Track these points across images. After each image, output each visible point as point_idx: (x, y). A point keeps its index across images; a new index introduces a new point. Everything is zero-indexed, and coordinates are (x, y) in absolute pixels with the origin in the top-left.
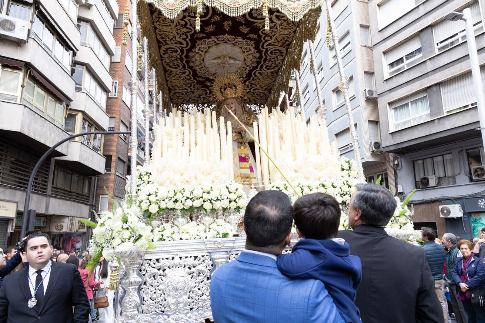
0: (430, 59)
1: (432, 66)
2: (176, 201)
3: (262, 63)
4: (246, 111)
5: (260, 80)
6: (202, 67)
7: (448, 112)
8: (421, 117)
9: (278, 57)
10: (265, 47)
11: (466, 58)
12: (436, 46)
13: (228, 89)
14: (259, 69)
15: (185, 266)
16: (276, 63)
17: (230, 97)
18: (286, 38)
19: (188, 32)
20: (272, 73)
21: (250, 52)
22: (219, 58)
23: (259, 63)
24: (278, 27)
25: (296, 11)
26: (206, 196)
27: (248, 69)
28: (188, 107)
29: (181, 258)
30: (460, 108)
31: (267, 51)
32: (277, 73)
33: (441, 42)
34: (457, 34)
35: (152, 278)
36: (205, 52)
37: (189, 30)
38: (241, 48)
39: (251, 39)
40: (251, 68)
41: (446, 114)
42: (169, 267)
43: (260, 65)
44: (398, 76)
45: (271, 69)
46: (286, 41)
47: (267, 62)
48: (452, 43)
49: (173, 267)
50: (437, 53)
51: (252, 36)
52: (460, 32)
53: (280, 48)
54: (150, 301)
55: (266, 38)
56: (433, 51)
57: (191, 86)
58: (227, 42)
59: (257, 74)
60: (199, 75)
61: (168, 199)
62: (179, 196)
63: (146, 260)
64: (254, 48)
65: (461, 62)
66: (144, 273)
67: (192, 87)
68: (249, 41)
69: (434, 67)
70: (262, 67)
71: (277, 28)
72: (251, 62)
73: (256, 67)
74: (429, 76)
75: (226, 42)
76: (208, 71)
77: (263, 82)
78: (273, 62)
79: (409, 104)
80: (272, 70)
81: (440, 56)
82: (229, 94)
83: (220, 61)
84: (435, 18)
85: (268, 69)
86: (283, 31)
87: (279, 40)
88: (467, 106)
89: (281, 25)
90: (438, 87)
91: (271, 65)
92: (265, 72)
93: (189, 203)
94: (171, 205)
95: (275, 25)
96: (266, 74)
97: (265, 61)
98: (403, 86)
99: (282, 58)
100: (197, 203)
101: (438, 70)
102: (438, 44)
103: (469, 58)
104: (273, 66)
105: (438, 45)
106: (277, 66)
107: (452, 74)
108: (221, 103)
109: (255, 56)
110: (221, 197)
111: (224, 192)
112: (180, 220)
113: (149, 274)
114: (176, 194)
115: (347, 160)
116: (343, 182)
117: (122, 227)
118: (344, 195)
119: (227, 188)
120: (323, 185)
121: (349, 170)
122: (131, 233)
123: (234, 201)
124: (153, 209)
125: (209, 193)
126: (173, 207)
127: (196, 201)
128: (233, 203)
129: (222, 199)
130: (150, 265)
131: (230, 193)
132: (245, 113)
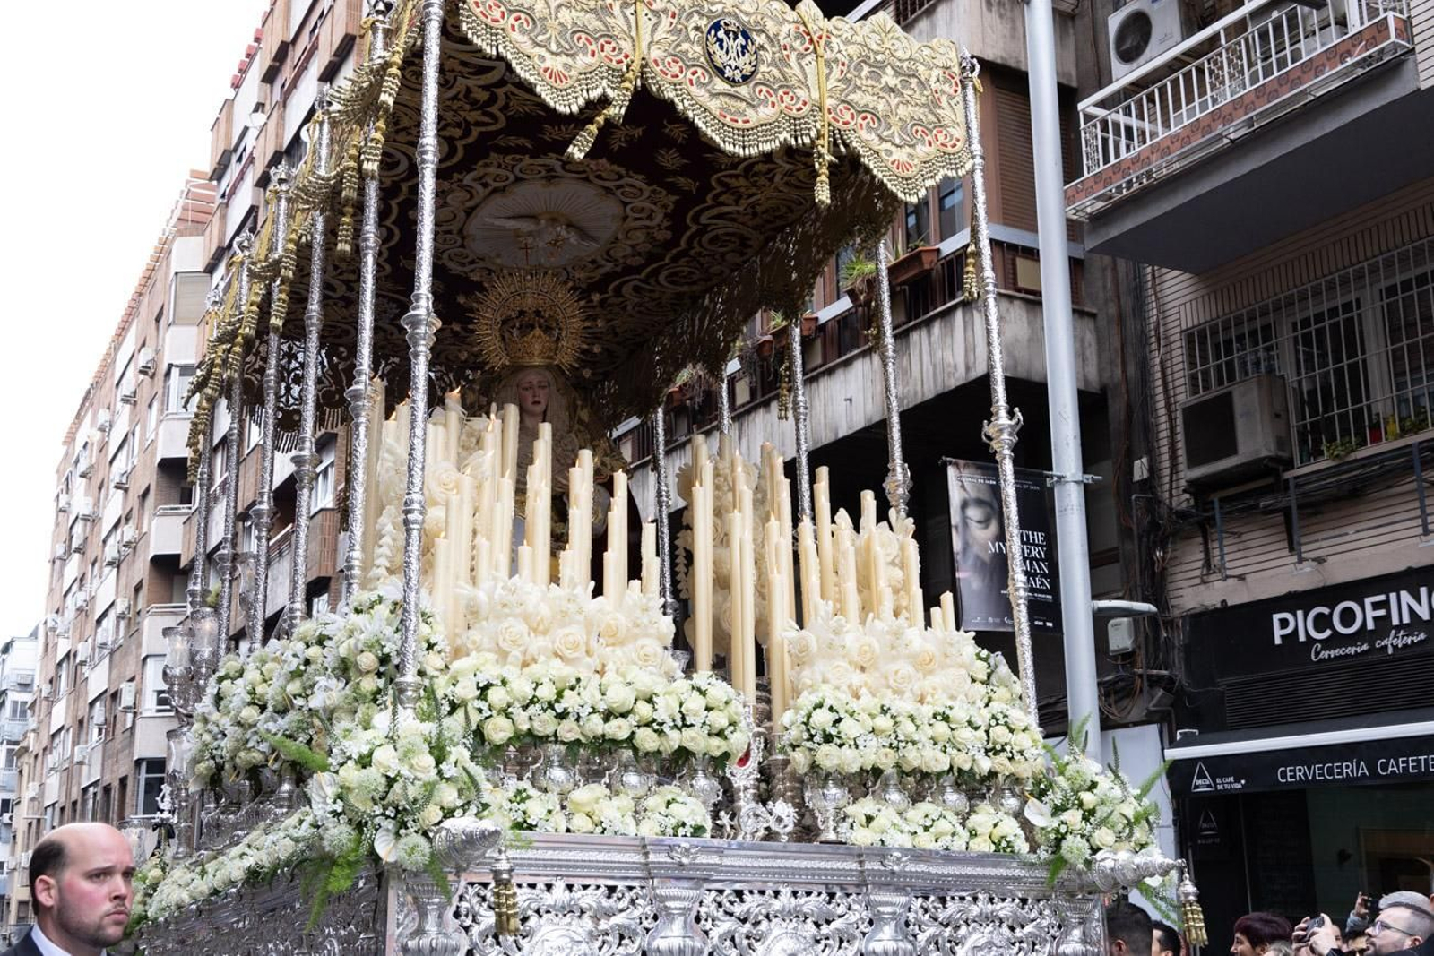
2: (562, 716)
3: (667, 261)
5: (625, 308)
6: (449, 232)
9: (728, 257)
10: (703, 220)
13: (537, 331)
14: (643, 275)
15: (582, 912)
16: (712, 270)
17: (537, 361)
18: (784, 210)
19: (478, 124)
20: (679, 296)
21: (647, 223)
22: (533, 217)
23: (652, 258)
24: (777, 179)
27: (602, 271)
28: (290, 348)
29: (570, 887)
31: (703, 230)
32: (695, 299)
36: (495, 190)
37: (486, 119)
38: (625, 204)
39: (672, 189)
40: (619, 269)
42: (538, 912)
43: (654, 266)
45: (682, 285)
46: (781, 217)
47: (682, 261)
49: (548, 912)
51: (682, 181)
53: (745, 231)
55: (722, 199)
58: (592, 177)
59: (627, 290)
61: (538, 706)
62: (570, 701)
63: (472, 884)
64: (666, 215)
66: (468, 922)
68: (664, 192)
70: (656, 273)
71: (771, 180)
72: (629, 250)
73: (638, 270)
75: (587, 179)
76: (463, 246)
77: (631, 316)
78: (702, 265)
80: (685, 289)
82: (536, 353)
83: (525, 226)
85: (672, 283)
86: (786, 190)
87: (758, 209)
89: (790, 174)
91: (691, 273)
92: (658, 288)
93: (596, 725)
94: (544, 724)
95: (770, 171)
96: (656, 295)
97: (675, 259)
99: (739, 260)
100: (618, 728)
104: (696, 276)
106: (708, 280)
108: (499, 378)
109: (653, 238)
110: (683, 719)
111: (695, 703)
112: (558, 773)
113: (483, 927)
114: (560, 695)
115: (985, 653)
116: (994, 717)
117: (440, 773)
118: (996, 753)
119: (703, 693)
120: (946, 719)
121: (986, 682)
122: (460, 792)
123: (720, 734)
124: (499, 731)
125: (650, 701)
126: (549, 731)
127: (614, 723)
128: (716, 741)
129: (685, 725)
130: (484, 899)
131: (708, 709)
132: (577, 426)
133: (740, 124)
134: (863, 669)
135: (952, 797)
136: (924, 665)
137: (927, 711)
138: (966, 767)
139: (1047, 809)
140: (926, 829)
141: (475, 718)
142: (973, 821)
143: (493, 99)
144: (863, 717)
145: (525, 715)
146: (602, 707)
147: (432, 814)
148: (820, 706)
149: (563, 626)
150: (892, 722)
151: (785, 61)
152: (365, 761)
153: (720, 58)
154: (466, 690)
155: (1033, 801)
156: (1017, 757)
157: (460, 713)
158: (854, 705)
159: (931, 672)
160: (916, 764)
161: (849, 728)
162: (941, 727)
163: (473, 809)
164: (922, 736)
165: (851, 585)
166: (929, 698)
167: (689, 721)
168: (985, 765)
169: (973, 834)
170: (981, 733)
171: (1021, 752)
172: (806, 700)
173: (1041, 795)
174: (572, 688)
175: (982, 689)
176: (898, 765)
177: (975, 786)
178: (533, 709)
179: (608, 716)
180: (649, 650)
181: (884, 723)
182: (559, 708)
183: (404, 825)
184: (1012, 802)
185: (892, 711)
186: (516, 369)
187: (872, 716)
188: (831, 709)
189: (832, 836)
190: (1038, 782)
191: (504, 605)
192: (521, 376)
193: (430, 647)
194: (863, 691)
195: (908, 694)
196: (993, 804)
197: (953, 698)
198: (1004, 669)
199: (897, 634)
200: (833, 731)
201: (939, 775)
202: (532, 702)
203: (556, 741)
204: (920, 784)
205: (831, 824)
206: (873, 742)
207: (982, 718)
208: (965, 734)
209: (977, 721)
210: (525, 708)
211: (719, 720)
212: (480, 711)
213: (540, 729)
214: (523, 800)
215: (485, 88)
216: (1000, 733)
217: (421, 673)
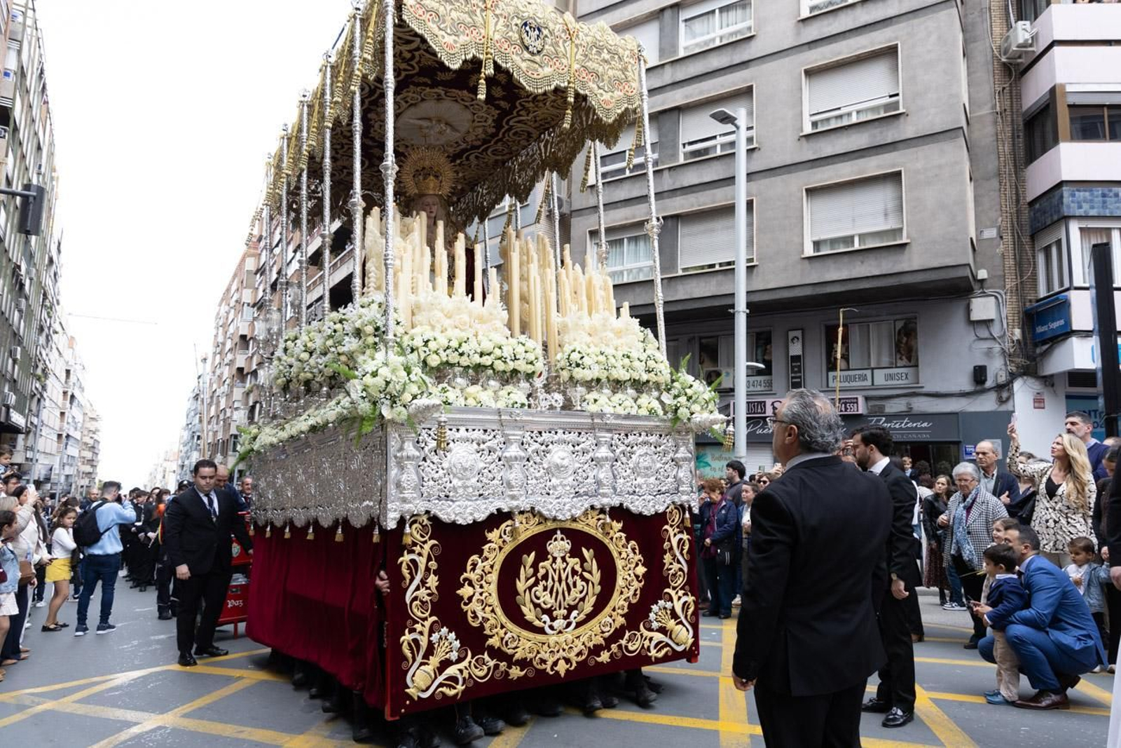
0: (670, 169)
1: (670, 181)
2: (461, 354)
3: (492, 143)
4: (452, 222)
5: (470, 167)
7: (684, 270)
8: (640, 269)
9: (521, 142)
10: (511, 123)
11: (728, 181)
12: (681, 146)
14: (480, 150)
15: (473, 441)
16: (512, 149)
17: (431, 192)
18: (549, 119)
19: (405, 70)
20: (496, 161)
21: (484, 124)
22: (429, 119)
23: (485, 142)
24: (548, 104)
25: (607, 107)
26: (498, 352)
27: (461, 147)
29: (467, 430)
30: (702, 267)
31: (511, 128)
32: (504, 162)
33: (691, 143)
34: (715, 137)
35: (433, 453)
36: (411, 105)
37: (409, 68)
38: (474, 114)
39: (498, 107)
40: (469, 147)
41: (680, 273)
42: (453, 441)
43: (486, 146)
44: (612, 184)
45: (499, 155)
46: (548, 123)
47: (499, 144)
48: (706, 151)
49: (458, 441)
50: (682, 161)
51: (502, 103)
52: (720, 135)
53: (530, 130)
54: (431, 483)
55: (521, 113)
56: (675, 156)
57: (343, 147)
58: (459, 100)
59: (472, 157)
60: (371, 135)
61: (450, 350)
62: (465, 348)
63: (424, 429)
64: (494, 120)
65: (717, 188)
66: (423, 445)
67: (341, 152)
68: (493, 109)
69: (674, 184)
70: (486, 149)
71: (545, 104)
72: (474, 137)
73: (478, 147)
74: (663, 199)
75: (456, 101)
77: (473, 170)
78: (508, 146)
79: (625, 240)
80: (499, 158)
81: (685, 169)
82: (431, 188)
83: (425, 123)
84: (687, 97)
85: (494, 154)
86: (552, 109)
87: (538, 119)
88: (712, 266)
89: (554, 101)
90: (675, 220)
91: (503, 150)
92: (487, 157)
93: (477, 359)
94: (454, 358)
95: (544, 99)
96: (486, 160)
97: (496, 143)
98: (619, 205)
99: (526, 144)
100: (487, 361)
101: (679, 192)
102: (684, 145)
103: (734, 184)
104: (506, 151)
105: (684, 147)
106: (511, 153)
107: (700, 206)
108: (413, 200)
109: (487, 131)
110: (515, 356)
111: (520, 349)
112: (459, 380)
113: (430, 447)
114: (460, 345)
115: (642, 329)
116: (649, 357)
117: (410, 379)
118: (650, 372)
119: (524, 345)
120: (628, 357)
121: (643, 342)
122: (419, 388)
123: (531, 363)
124: (434, 361)
125: (500, 348)
126: (456, 361)
127: (485, 358)
128: (530, 366)
129: (516, 359)
130: (430, 435)
131: (526, 352)
132: (450, 224)
133: (535, 76)
134: (590, 335)
135: (631, 391)
136: (619, 333)
137: (620, 354)
138: (637, 378)
139: (672, 397)
140: (620, 405)
141: (423, 356)
142: (639, 401)
143: (413, 57)
144: (593, 356)
145: (445, 354)
146: (479, 351)
147: (407, 397)
148: (574, 351)
149: (459, 314)
150: (605, 358)
151: (557, 43)
152: (375, 374)
153: (527, 41)
154: (418, 342)
155: (665, 393)
156: (659, 374)
157: (416, 352)
158: (589, 351)
159: (621, 337)
160: (616, 376)
161: (587, 361)
162: (627, 361)
163: (425, 395)
164: (619, 365)
165: (584, 298)
166: (620, 348)
167: (517, 357)
168: (645, 377)
169: (639, 407)
170: (643, 363)
171: (660, 372)
172: (567, 349)
173: (668, 390)
174: (465, 342)
175: (642, 344)
176: (607, 377)
177: (640, 386)
178: (448, 351)
179: (482, 355)
180: (497, 326)
181: (602, 358)
182: (460, 351)
183: (395, 402)
184: (656, 394)
185: (606, 354)
186: (421, 195)
187: (597, 356)
188: (579, 352)
189: (579, 408)
190: (667, 385)
191: (432, 304)
192: (424, 198)
193: (398, 323)
194: (591, 345)
195: (611, 346)
196: (647, 394)
197: (630, 348)
198: (651, 336)
199: (606, 320)
200: (581, 362)
201: (625, 382)
202: (448, 348)
203: (459, 366)
204: (617, 385)
205: (579, 403)
206: (596, 367)
207: (644, 357)
208: (636, 364)
209: (642, 358)
210: (445, 351)
211: (531, 357)
212: (425, 352)
213: (452, 361)
214: (445, 392)
215: (410, 51)
216: (651, 364)
217: (395, 335)
